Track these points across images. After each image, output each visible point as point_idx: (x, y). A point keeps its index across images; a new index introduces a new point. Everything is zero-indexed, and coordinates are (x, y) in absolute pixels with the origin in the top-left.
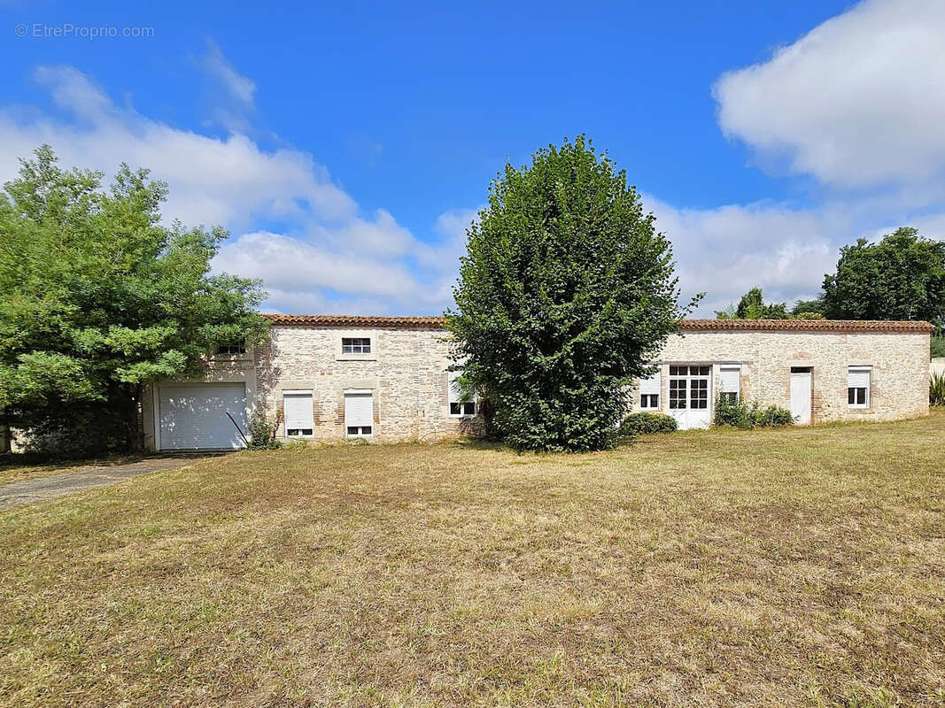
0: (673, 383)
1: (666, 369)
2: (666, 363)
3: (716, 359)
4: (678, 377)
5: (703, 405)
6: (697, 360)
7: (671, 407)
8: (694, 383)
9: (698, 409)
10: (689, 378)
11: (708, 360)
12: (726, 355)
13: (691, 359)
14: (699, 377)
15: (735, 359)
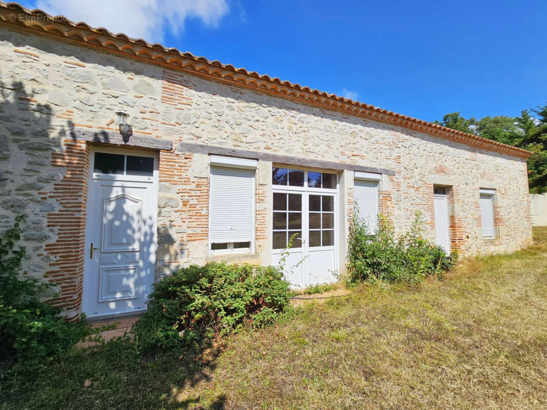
0: (279, 200)
1: (265, 170)
2: (266, 157)
3: (348, 162)
4: (288, 189)
5: (328, 240)
6: (320, 159)
7: (276, 246)
8: (314, 202)
9: (322, 248)
10: (306, 191)
11: (337, 161)
12: (362, 157)
13: (311, 157)
14: (322, 191)
15: (373, 165)
